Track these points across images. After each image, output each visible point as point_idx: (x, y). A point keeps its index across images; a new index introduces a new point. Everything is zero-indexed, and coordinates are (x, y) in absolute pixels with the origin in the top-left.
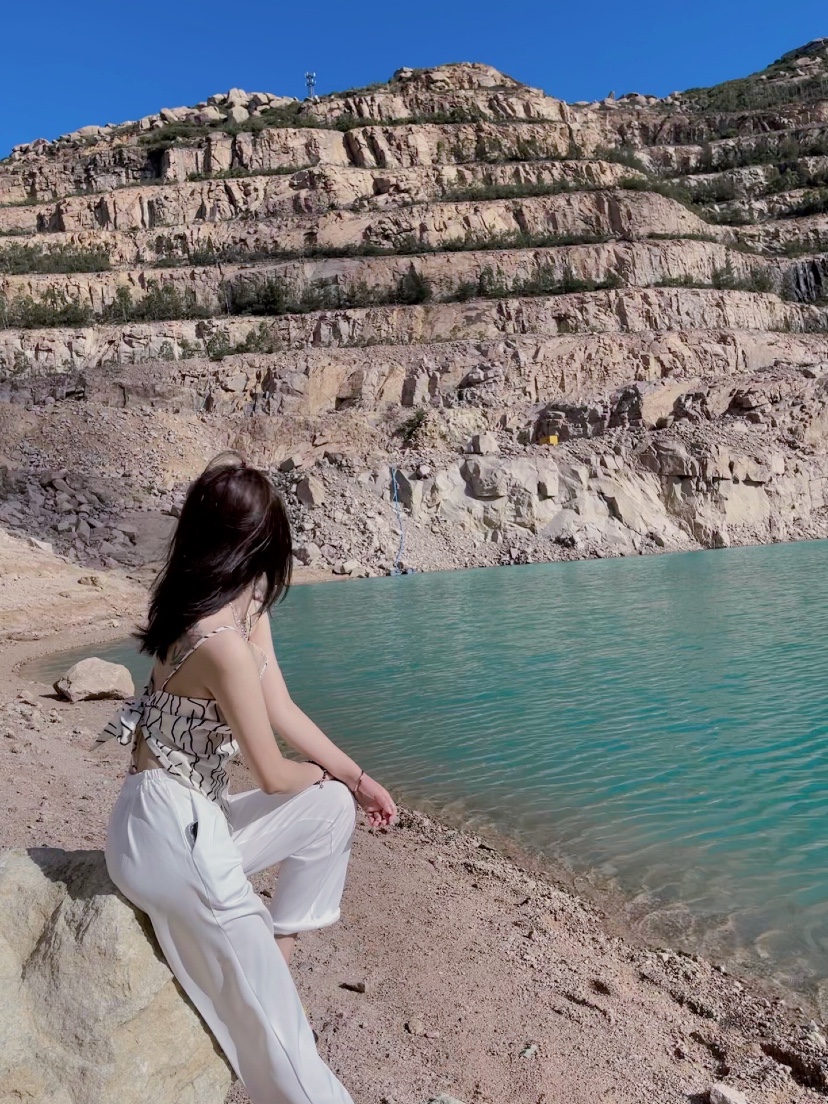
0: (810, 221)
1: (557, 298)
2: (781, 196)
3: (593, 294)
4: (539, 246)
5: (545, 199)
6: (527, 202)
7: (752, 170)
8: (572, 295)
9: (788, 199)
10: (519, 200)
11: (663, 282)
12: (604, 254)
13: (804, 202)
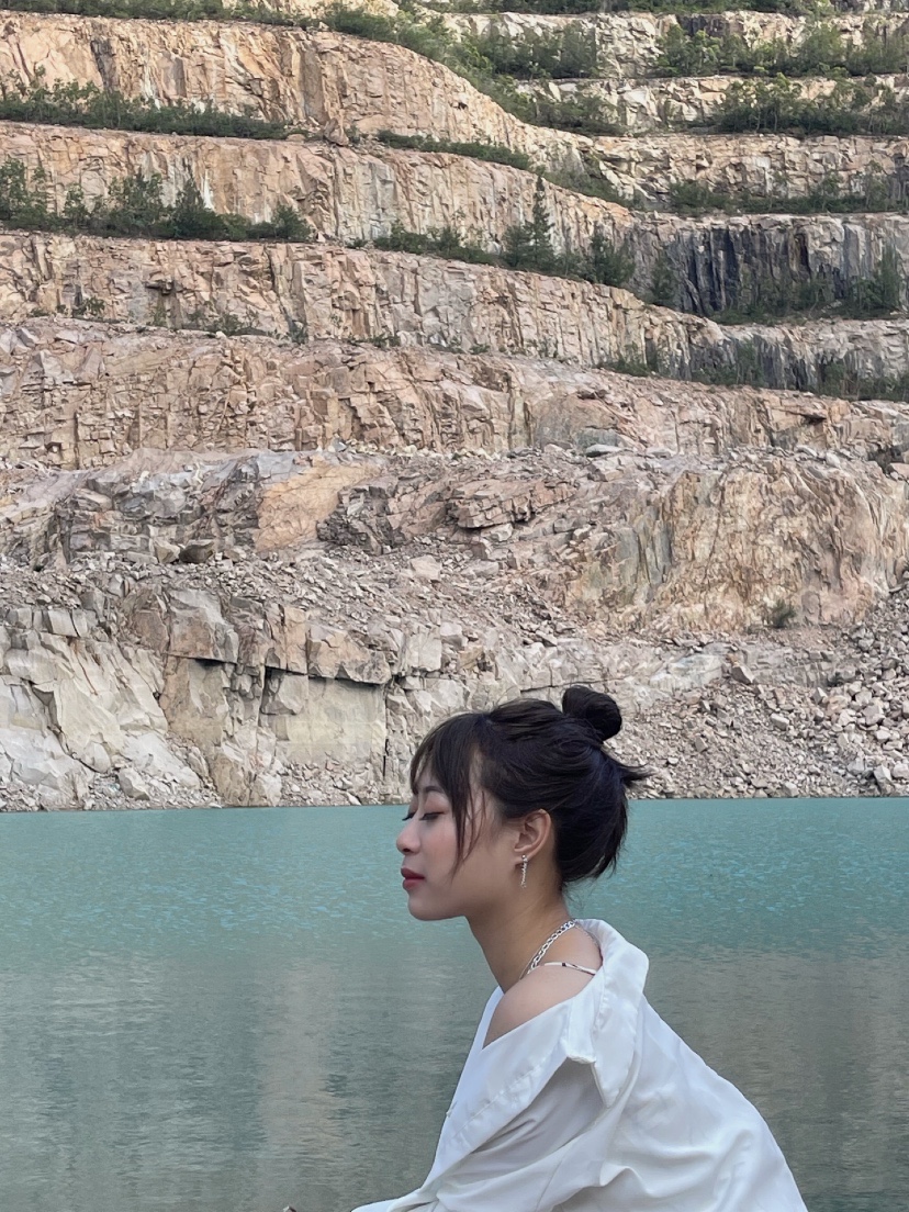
0: (732, 144)
1: (159, 245)
2: (684, 85)
3: (237, 247)
4: (137, 129)
5: (166, 28)
6: (124, 28)
7: (633, 20)
8: (192, 245)
9: (697, 92)
10: (106, 21)
11: (393, 239)
12: (275, 165)
13: (726, 104)
